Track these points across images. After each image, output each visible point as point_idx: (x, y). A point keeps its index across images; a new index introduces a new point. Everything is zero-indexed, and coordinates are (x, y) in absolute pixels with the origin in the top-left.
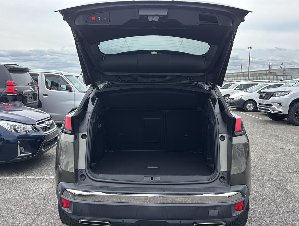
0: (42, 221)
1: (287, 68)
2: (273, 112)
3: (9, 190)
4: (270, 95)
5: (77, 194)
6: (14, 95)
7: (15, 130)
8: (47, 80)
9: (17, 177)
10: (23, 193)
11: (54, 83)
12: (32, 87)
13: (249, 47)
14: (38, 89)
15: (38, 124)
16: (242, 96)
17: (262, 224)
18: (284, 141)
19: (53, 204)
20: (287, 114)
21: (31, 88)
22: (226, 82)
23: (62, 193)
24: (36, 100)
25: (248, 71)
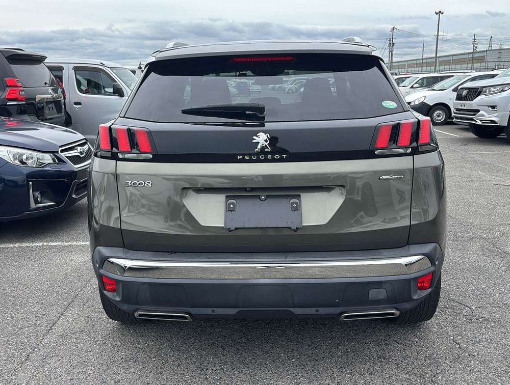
0: (76, 316)
1: (505, 48)
2: (480, 123)
3: (19, 266)
4: (475, 92)
5: (128, 266)
6: (20, 103)
7: (22, 162)
8: (78, 77)
9: (32, 244)
10: (42, 271)
11: (92, 83)
12: (52, 89)
13: (438, 12)
14: (63, 92)
15: (62, 151)
16: (425, 97)
17: (464, 313)
18: (500, 172)
19: (95, 287)
20: (506, 125)
21: (50, 91)
22: (396, 75)
23: (101, 266)
24: (61, 112)
25: (434, 55)
